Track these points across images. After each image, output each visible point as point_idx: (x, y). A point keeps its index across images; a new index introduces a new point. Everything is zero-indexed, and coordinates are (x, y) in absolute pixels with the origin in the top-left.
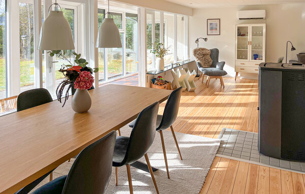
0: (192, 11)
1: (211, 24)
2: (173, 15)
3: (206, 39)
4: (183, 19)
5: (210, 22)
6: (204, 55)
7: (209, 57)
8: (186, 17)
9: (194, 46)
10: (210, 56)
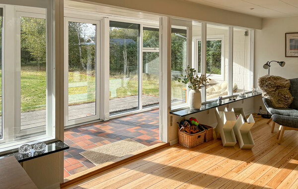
0: (261, 22)
1: (291, 40)
2: (225, 28)
3: (282, 62)
4: (246, 34)
5: (289, 37)
6: (278, 87)
7: (288, 91)
8: (251, 32)
9: (263, 73)
10: (290, 89)
